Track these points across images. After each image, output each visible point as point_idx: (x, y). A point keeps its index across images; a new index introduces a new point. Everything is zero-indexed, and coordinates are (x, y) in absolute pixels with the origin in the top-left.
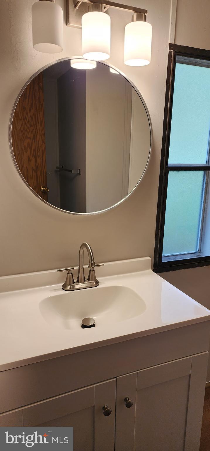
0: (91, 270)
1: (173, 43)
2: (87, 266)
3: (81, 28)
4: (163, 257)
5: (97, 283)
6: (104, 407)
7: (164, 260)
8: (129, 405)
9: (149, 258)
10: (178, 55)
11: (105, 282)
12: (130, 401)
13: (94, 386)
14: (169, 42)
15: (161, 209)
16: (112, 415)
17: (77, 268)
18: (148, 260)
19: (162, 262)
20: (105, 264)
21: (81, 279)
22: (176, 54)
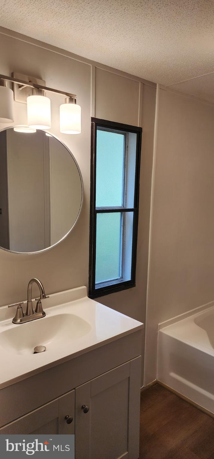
0: (38, 303)
1: (94, 117)
2: (34, 300)
3: (26, 104)
4: (96, 285)
5: (44, 314)
6: (66, 417)
7: (97, 288)
8: (86, 411)
9: (85, 287)
10: (98, 125)
11: (51, 312)
12: (86, 408)
13: (58, 399)
14: (91, 116)
15: (93, 244)
16: (73, 422)
17: (26, 302)
18: (84, 288)
19: (96, 289)
20: (50, 296)
21: (30, 311)
22: (96, 125)
